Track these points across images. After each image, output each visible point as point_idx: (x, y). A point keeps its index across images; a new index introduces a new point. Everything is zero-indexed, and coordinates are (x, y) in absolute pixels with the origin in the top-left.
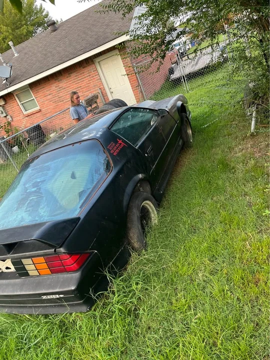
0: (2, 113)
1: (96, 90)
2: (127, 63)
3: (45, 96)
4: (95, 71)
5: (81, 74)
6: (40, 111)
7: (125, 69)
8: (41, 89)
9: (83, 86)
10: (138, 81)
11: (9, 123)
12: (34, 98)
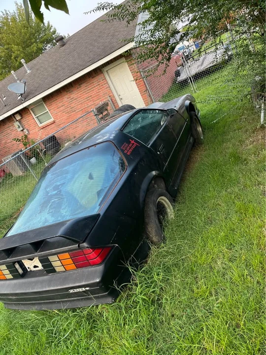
0: (19, 127)
1: (106, 98)
2: (134, 69)
3: (58, 108)
4: (104, 80)
5: (91, 84)
6: (54, 122)
7: (133, 75)
8: (54, 101)
9: (93, 95)
10: (146, 86)
11: (26, 137)
12: (48, 110)
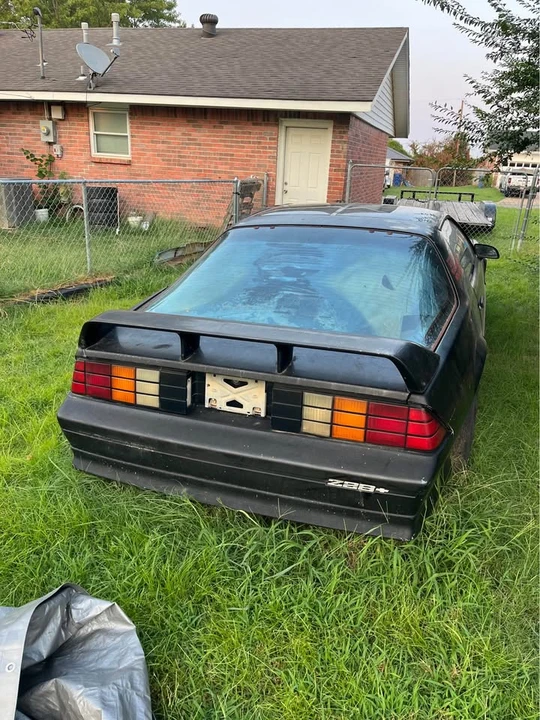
0: (48, 134)
1: (258, 174)
2: (339, 152)
3: (152, 142)
4: (274, 139)
5: (244, 133)
6: (128, 164)
7: (331, 161)
8: (152, 124)
9: (237, 156)
10: (345, 193)
11: (51, 160)
12: (128, 134)
